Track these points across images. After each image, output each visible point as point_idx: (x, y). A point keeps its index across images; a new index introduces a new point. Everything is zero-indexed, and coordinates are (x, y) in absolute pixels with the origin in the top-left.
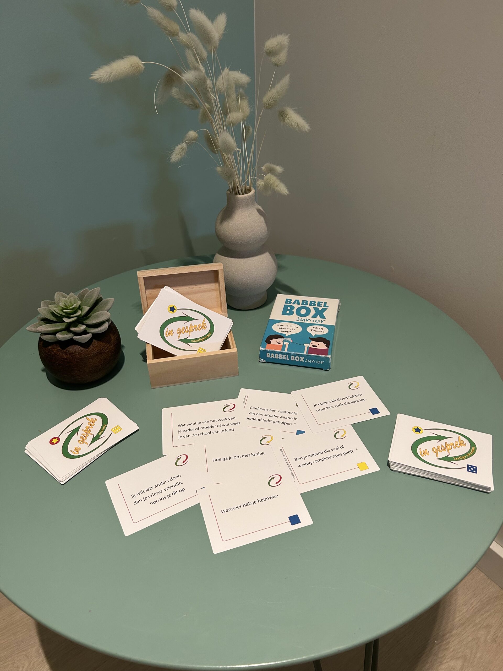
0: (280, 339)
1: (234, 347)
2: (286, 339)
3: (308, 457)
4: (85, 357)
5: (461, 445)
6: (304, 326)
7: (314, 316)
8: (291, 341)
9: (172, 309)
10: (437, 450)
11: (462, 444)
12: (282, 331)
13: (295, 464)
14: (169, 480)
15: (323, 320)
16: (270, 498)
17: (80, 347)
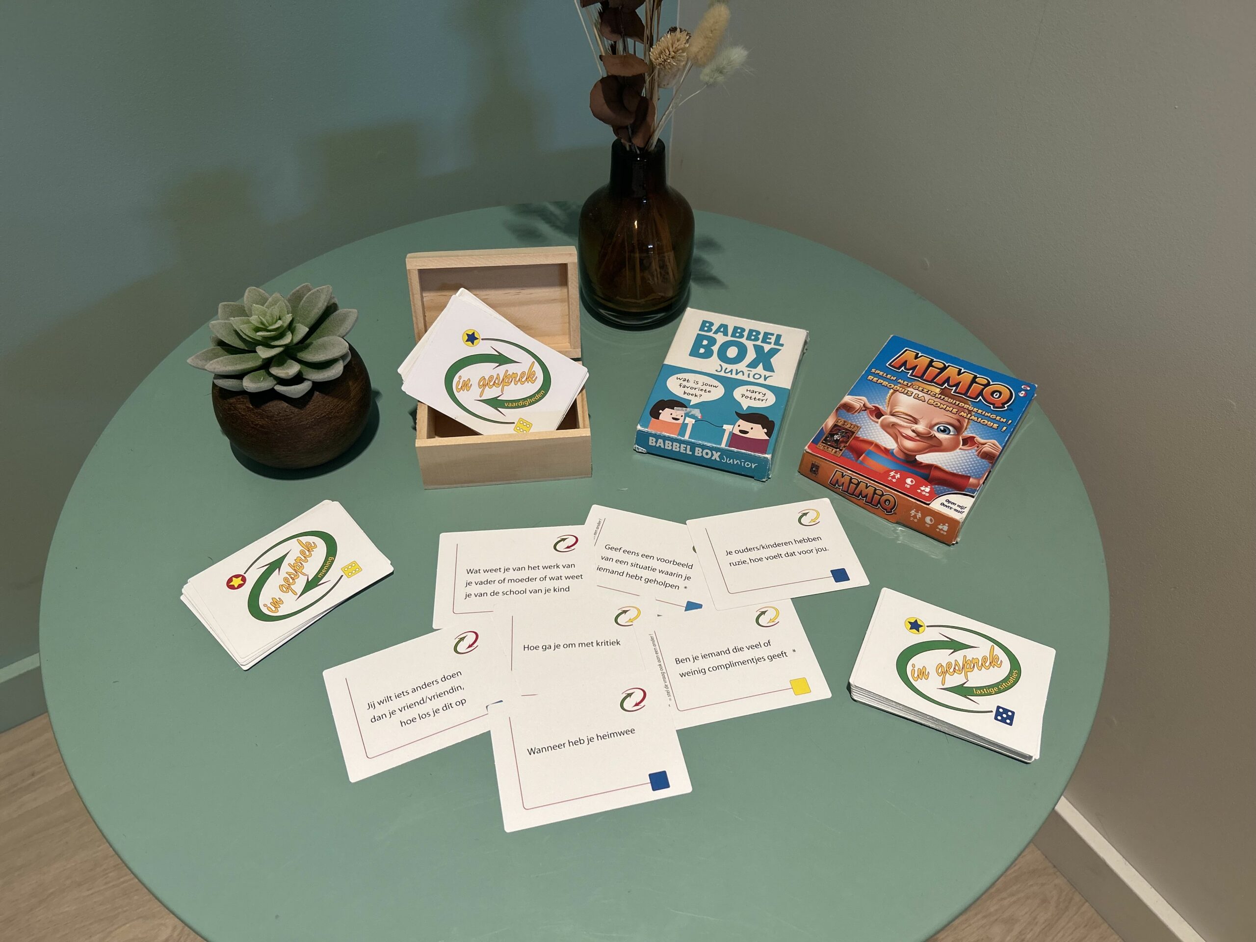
0: (678, 410)
1: (586, 426)
2: (690, 412)
3: (700, 657)
4: (298, 424)
5: (992, 664)
6: (730, 384)
7: (753, 365)
8: (700, 418)
9: (472, 338)
10: (945, 670)
11: (996, 664)
12: (685, 393)
13: (675, 670)
14: (439, 681)
15: (768, 374)
16: (620, 733)
17: (289, 406)
